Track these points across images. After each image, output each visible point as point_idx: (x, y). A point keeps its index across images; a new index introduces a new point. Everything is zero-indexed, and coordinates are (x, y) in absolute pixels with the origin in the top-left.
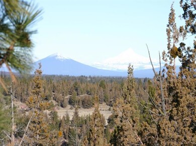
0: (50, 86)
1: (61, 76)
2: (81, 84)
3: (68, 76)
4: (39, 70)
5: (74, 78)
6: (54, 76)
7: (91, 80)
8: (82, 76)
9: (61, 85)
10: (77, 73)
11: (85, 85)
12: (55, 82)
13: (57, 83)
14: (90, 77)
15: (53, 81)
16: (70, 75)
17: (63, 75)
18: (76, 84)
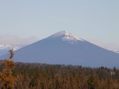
0: (51, 82)
1: (69, 68)
2: (99, 81)
3: (81, 67)
4: (10, 60)
5: (89, 71)
6: (59, 66)
7: (116, 74)
8: (102, 68)
9: (68, 82)
10: (94, 64)
11: (106, 82)
12: (58, 76)
13: (62, 77)
14: (115, 69)
15: (56, 75)
16: (84, 66)
17: (74, 65)
18: (91, 80)
